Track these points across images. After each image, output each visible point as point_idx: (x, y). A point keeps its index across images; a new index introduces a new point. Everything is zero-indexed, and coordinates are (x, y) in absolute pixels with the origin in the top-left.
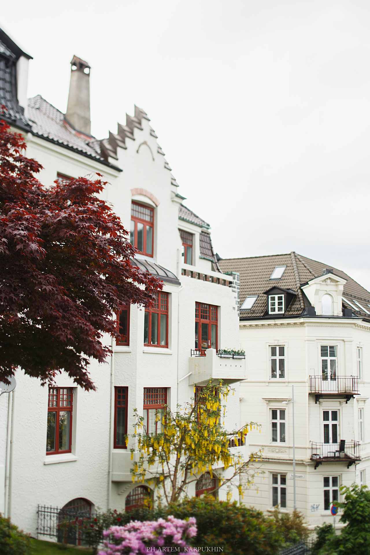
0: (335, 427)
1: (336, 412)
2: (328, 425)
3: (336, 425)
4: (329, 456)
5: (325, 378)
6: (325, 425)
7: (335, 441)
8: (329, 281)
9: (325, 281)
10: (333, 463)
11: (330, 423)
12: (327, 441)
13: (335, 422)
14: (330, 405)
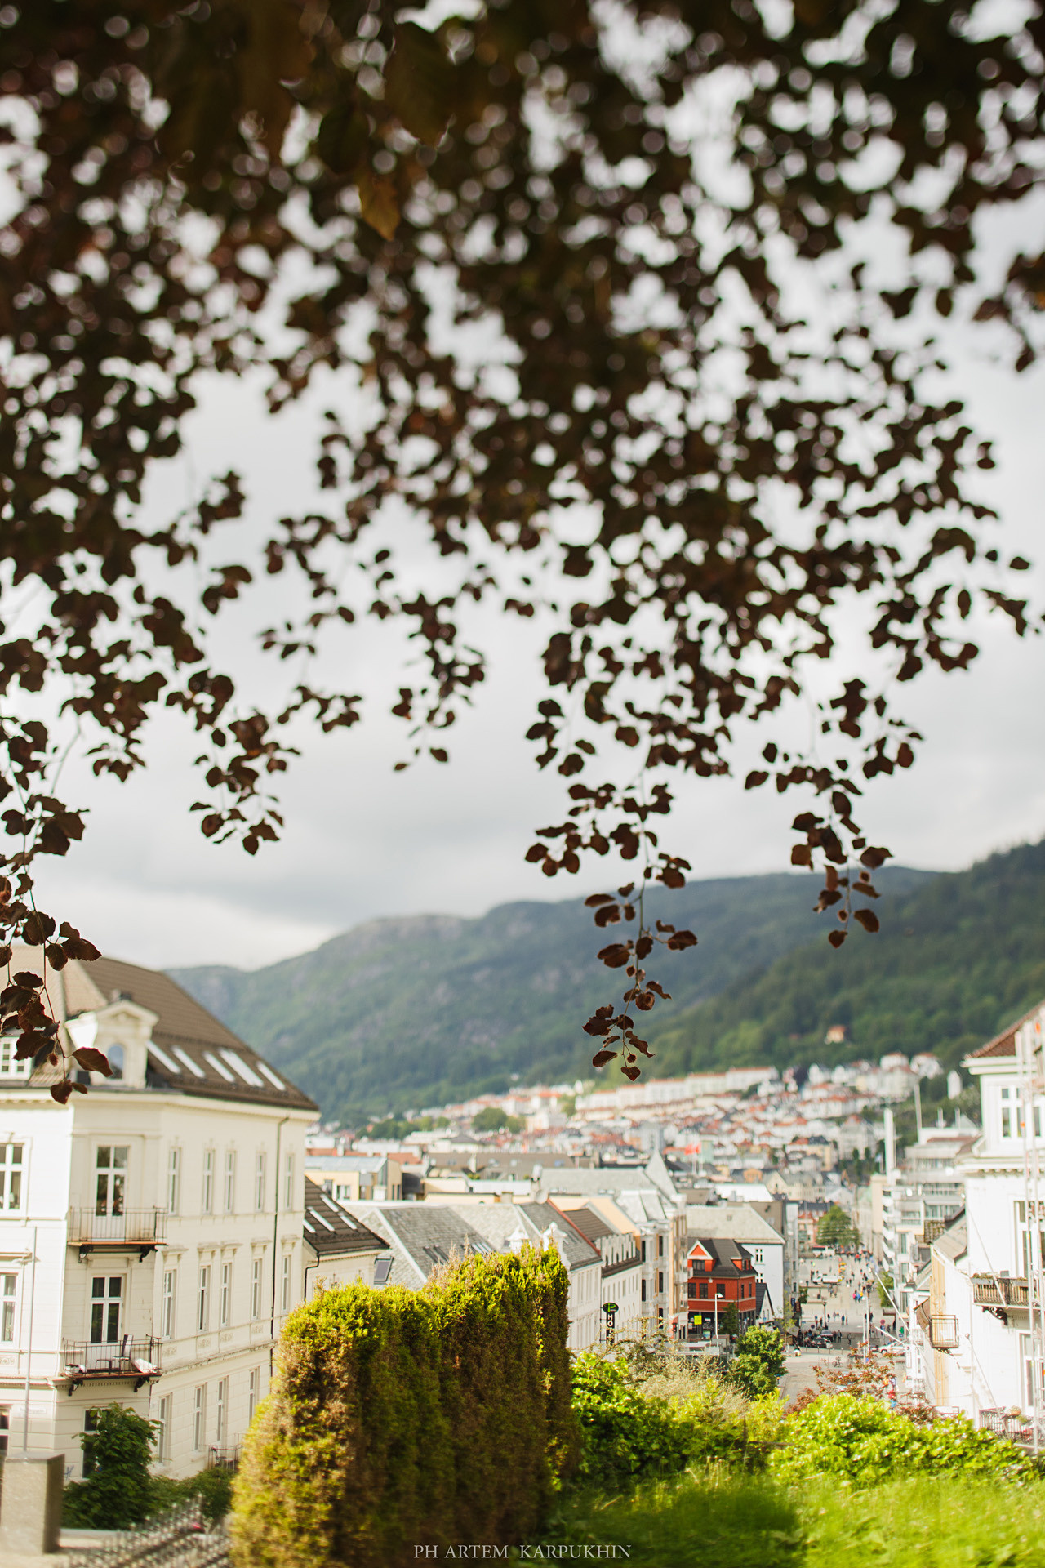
0: (114, 1308)
1: (119, 1279)
2: (102, 1305)
3: (117, 1305)
4: (98, 1367)
5: (101, 1212)
6: (94, 1305)
7: (112, 1337)
8: (122, 1018)
9: (115, 1016)
10: (106, 1381)
11: (106, 1301)
12: (96, 1338)
13: (114, 1300)
14: (107, 1266)
